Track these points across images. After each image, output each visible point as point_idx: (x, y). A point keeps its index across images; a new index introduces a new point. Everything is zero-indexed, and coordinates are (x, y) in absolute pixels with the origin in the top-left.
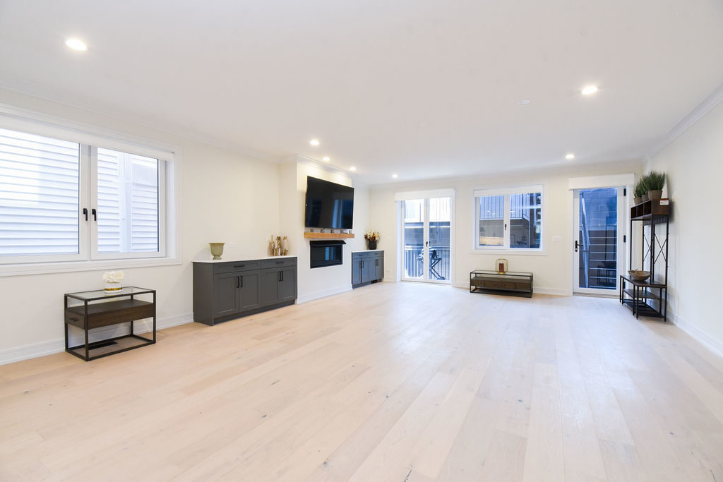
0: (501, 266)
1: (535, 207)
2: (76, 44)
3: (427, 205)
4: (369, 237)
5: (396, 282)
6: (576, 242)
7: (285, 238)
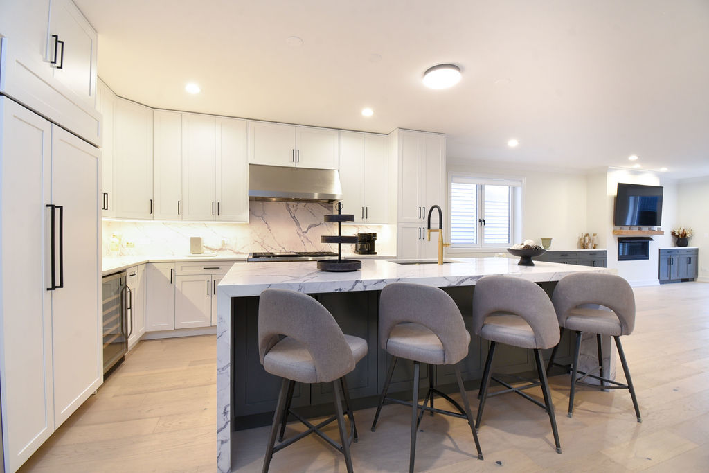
2: (513, 143)
4: (677, 234)
7: (594, 235)
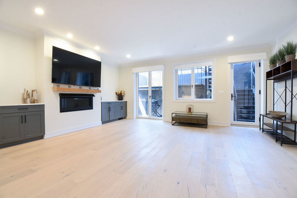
0: (190, 109)
1: (208, 77)
3: (150, 75)
4: (118, 94)
5: (133, 119)
6: (232, 94)
